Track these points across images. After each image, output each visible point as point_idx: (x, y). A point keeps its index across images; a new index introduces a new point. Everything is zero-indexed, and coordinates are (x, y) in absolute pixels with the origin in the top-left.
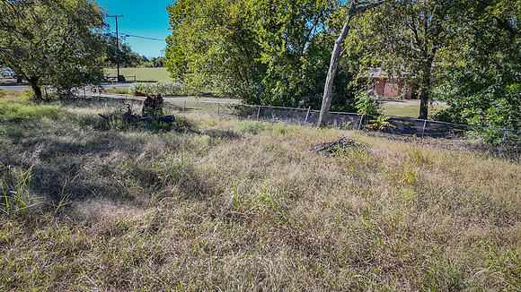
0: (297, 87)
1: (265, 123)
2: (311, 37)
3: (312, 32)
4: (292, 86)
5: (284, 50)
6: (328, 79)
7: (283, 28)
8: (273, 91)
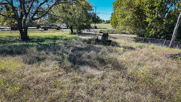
0: (161, 31)
1: (146, 45)
2: (169, 11)
3: (170, 9)
4: (158, 30)
5: (156, 16)
6: (175, 28)
7: (156, 8)
8: (150, 32)
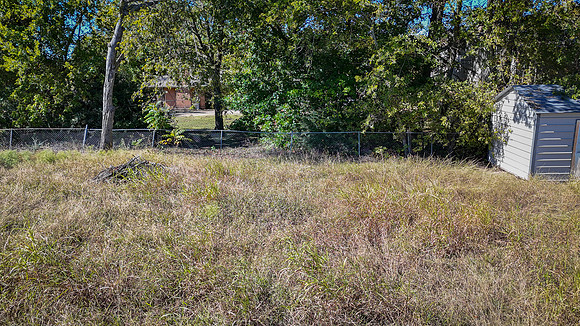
0: (65, 101)
2: (76, 38)
3: (76, 33)
5: (38, 53)
6: (106, 90)
8: (30, 107)
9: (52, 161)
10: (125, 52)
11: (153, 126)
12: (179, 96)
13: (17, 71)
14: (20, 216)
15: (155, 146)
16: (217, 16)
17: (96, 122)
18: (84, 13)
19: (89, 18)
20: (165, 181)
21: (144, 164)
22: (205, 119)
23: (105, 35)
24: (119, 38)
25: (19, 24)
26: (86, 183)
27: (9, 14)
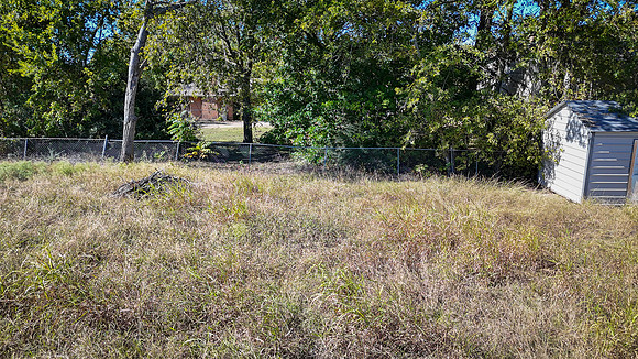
0: (84, 109)
2: (96, 42)
3: (97, 35)
4: (75, 108)
5: (55, 57)
6: (128, 98)
7: (50, 28)
9: (69, 173)
10: (149, 58)
11: (178, 138)
12: (205, 107)
13: (33, 76)
14: (36, 232)
15: (179, 159)
16: (248, 22)
17: (116, 132)
18: (106, 15)
19: (111, 21)
20: (189, 197)
21: (167, 179)
22: (233, 131)
23: (127, 39)
24: (143, 42)
25: (37, 25)
26: (105, 198)
27: (25, 16)
